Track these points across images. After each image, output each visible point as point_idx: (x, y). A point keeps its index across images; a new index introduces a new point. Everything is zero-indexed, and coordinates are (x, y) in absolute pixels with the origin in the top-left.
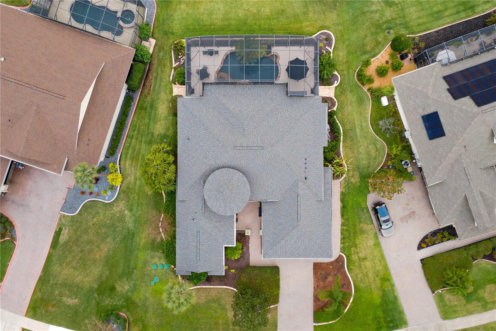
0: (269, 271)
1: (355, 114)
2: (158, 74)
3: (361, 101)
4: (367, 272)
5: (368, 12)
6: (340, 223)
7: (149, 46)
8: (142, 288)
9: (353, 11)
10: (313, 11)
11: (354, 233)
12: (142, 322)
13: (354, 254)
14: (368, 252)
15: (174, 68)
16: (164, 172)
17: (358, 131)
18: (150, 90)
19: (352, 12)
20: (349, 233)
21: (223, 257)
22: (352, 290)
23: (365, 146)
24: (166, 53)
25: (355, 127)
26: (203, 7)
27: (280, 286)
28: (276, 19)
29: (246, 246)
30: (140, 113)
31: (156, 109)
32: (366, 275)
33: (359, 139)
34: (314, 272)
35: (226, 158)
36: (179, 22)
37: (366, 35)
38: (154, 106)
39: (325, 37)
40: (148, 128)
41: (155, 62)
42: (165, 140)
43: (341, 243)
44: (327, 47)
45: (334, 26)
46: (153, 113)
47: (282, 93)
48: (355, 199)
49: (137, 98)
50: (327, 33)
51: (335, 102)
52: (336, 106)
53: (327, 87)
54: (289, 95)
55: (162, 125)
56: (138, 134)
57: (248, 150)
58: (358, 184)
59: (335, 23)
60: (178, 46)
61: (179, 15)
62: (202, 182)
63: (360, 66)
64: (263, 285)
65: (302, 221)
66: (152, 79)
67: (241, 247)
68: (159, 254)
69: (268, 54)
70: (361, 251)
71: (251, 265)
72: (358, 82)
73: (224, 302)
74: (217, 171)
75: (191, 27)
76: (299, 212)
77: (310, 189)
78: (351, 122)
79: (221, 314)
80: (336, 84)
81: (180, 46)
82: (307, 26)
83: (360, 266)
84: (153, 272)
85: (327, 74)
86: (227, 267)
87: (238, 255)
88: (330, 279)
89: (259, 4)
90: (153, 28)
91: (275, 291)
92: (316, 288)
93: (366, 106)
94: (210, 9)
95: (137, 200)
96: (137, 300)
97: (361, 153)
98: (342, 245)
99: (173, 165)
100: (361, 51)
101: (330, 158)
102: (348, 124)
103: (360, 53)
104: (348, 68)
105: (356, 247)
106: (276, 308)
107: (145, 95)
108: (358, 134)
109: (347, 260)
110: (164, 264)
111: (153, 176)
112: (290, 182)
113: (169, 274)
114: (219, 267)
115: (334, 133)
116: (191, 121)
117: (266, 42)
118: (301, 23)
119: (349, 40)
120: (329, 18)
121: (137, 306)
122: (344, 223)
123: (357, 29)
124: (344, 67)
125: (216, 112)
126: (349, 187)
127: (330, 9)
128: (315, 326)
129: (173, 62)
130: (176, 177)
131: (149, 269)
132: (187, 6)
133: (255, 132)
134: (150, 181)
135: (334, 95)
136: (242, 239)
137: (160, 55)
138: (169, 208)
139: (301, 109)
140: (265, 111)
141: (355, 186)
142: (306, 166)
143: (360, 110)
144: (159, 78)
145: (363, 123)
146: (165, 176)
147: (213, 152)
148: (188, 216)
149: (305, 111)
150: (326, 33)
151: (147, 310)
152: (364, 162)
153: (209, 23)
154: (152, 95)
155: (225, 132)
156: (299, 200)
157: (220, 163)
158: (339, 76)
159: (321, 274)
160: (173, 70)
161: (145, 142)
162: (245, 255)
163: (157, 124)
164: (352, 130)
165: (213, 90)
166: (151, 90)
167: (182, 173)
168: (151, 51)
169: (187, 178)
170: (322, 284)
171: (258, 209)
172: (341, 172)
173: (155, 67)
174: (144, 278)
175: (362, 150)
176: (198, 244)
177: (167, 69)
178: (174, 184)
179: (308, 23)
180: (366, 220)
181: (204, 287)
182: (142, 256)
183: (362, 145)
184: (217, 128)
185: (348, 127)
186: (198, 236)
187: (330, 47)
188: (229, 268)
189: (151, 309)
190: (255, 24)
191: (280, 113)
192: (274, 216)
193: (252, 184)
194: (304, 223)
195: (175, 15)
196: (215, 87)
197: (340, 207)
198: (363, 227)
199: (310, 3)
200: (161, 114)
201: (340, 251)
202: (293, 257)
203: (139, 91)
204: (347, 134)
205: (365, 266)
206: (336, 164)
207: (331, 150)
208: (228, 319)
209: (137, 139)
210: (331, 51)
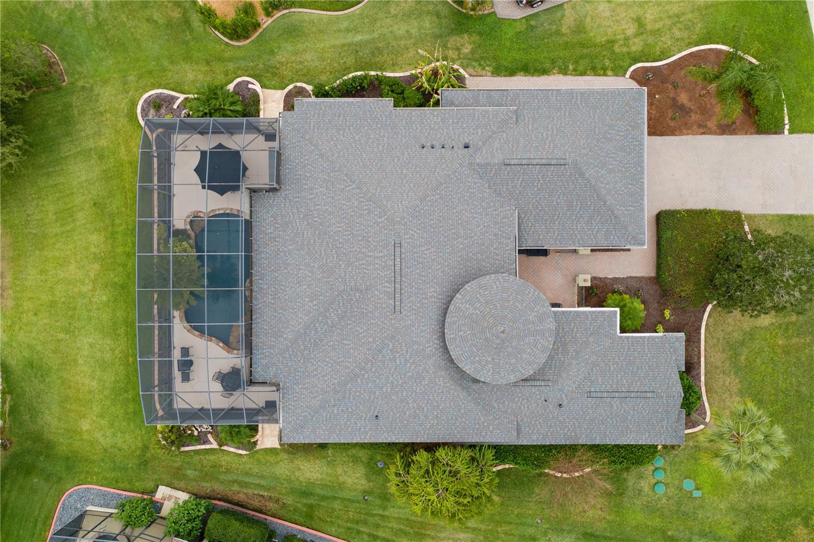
0: (669, 234)
1: (322, 45)
2: (235, 481)
3: (293, 32)
4: (670, 17)
5: (96, 17)
6: (561, 77)
7: (173, 500)
8: (708, 518)
9: (96, 49)
10: (96, 137)
11: (583, 45)
12: (784, 518)
13: (628, 47)
14: (624, 14)
15: (221, 446)
16: (454, 474)
17: (358, 38)
18: (270, 497)
19: (97, 51)
20: (581, 57)
21: (645, 337)
22: (709, 50)
23: (392, 23)
24: (188, 463)
25: (350, 45)
26: (87, 382)
27: (702, 208)
28: (113, 220)
29: (612, 285)
30: (321, 519)
31: (311, 484)
32: (676, 19)
33: (376, 35)
34: (667, 135)
35: (422, 331)
36: (119, 435)
37: (148, 20)
38: (304, 489)
39: (152, 111)
40: (353, 501)
41: (208, 486)
42: (379, 464)
43: (605, 75)
44: (175, 107)
45: (127, 92)
46: (318, 491)
47: (271, 201)
48: (508, 44)
49: (288, 527)
50: (142, 106)
51: (296, 87)
52: (304, 85)
53: (261, 106)
54: (275, 186)
55: (346, 472)
56: (366, 523)
57: (403, 279)
58: (475, 38)
59: (121, 89)
60: (170, 437)
61: (103, 435)
62: (475, 387)
63: (217, 33)
64: (701, 245)
65: (565, 154)
66: (246, 494)
67: (616, 296)
68: (631, 479)
69: (189, 237)
70: (623, 30)
71: (653, 274)
72: (253, 38)
73: (735, 334)
74: (451, 353)
75: (131, 408)
76: (544, 161)
77: (490, 137)
78: (340, 54)
79: (766, 340)
80: (257, 87)
81: (170, 434)
82: (129, 151)
83: (656, 33)
84: (672, 491)
85: (232, 104)
86: (660, 328)
87: (635, 303)
88: (683, 98)
89: (81, 258)
90: (134, 492)
91: (714, 219)
92: (704, 130)
93: (304, 21)
94: (91, 366)
95: (512, 526)
96: (737, 529)
97: (407, 31)
98: (609, 73)
99: (437, 454)
100: (183, 31)
101: (419, 96)
102: (345, 59)
103: (188, 33)
104: (220, 59)
105: (612, 42)
106: (750, 218)
107: (280, 509)
108: (366, 37)
109: (642, 62)
110: (653, 468)
111: (461, 500)
112: (475, 183)
113: (676, 455)
114: (667, 345)
115: (363, 88)
116: (336, 412)
117: (162, 241)
118: (122, 165)
119: (158, 59)
120: (111, 102)
121: (750, 529)
122: (560, 68)
123: (135, 40)
124: (219, 68)
125: (315, 355)
126: (482, 58)
127: (91, 101)
128: (791, 132)
129: (208, 447)
130: (462, 445)
131: (664, 501)
132: (84, 417)
133: (361, 262)
134: (474, 508)
135: (280, 92)
136: (596, 294)
137: (192, 476)
138: (531, 456)
139: (306, 158)
140: (312, 242)
141: (479, 46)
142: (438, 145)
143: (313, 33)
144: (243, 479)
145: (342, 26)
146: (463, 472)
147: (406, 361)
148: (553, 418)
149: (313, 148)
150: (143, 109)
151: (758, 506)
152: (428, 23)
153: (122, 367)
154: (280, 494)
155: (361, 333)
156: (516, 162)
157: (431, 346)
158: (239, 80)
159: (672, 119)
160: (225, 448)
161: (385, 509)
162: (632, 287)
163: (344, 483)
164: (357, 52)
165: (264, 362)
166: (270, 494)
167: (456, 432)
168: (183, 496)
169: (467, 420)
170: (694, 117)
171: (530, 257)
172: (450, 73)
173: (218, 487)
174: (685, 514)
175: (400, 29)
176: (617, 395)
177: (224, 460)
178: (480, 450)
179: (123, 149)
180: (555, 21)
181: (703, 378)
182: (635, 517)
183: (390, 29)
184: (352, 351)
185: (350, 61)
186: (599, 395)
187: (174, 99)
188: (660, 323)
189: (757, 498)
190: (124, 265)
191: (317, 207)
192: (551, 221)
193: (480, 270)
194: (570, 150)
195: (104, 444)
196: (257, 355)
197: (526, 78)
198: (569, 27)
199: (80, 144)
200: (321, 474)
201: (622, 78)
202: (643, 178)
203: (271, 523)
204: (366, 63)
205: (655, 21)
206: (433, 84)
207: (400, 94)
208: (777, 324)
209: (377, 526)
210: (182, 97)
